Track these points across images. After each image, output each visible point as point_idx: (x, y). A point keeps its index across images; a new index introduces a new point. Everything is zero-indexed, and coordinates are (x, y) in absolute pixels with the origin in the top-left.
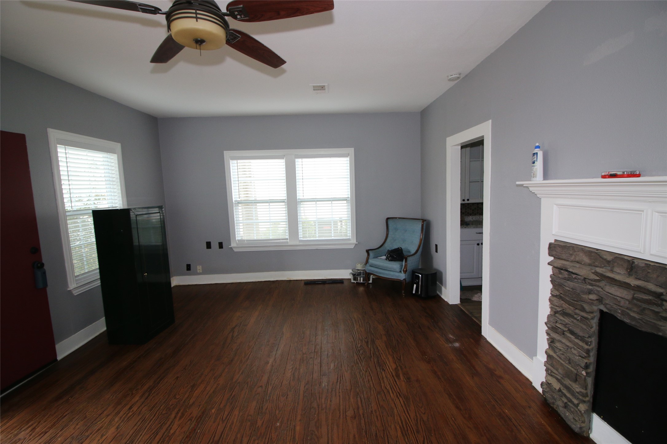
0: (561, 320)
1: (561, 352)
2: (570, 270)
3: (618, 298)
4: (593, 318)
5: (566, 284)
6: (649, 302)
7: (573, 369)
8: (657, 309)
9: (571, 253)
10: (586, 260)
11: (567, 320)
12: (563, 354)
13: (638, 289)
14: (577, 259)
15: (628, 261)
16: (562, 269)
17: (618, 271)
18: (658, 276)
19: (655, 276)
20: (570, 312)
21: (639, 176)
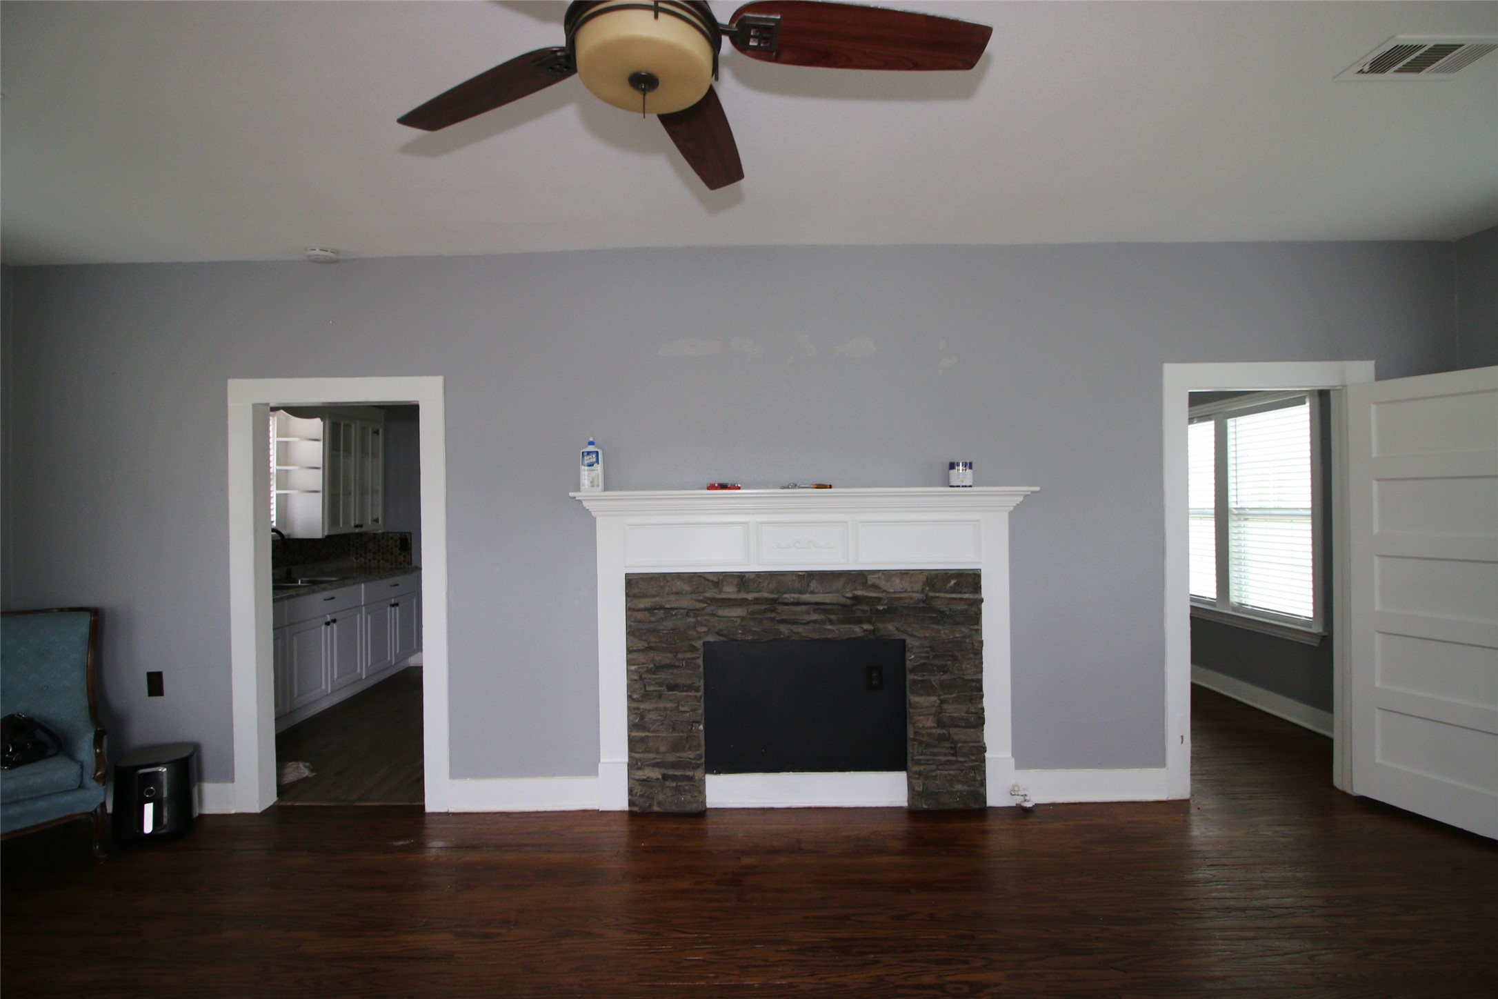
0: (655, 679)
1: (658, 724)
2: (668, 606)
3: (733, 619)
4: (698, 658)
5: (661, 627)
6: (765, 611)
7: (682, 734)
8: (773, 615)
9: (662, 584)
10: (687, 588)
11: (662, 676)
12: (662, 725)
13: (756, 601)
14: (674, 590)
15: (739, 576)
16: (655, 609)
17: (728, 590)
18: (768, 584)
19: (765, 584)
20: (667, 661)
21: (739, 488)
